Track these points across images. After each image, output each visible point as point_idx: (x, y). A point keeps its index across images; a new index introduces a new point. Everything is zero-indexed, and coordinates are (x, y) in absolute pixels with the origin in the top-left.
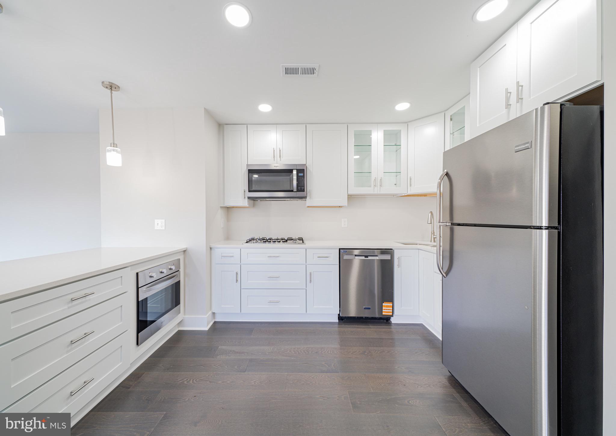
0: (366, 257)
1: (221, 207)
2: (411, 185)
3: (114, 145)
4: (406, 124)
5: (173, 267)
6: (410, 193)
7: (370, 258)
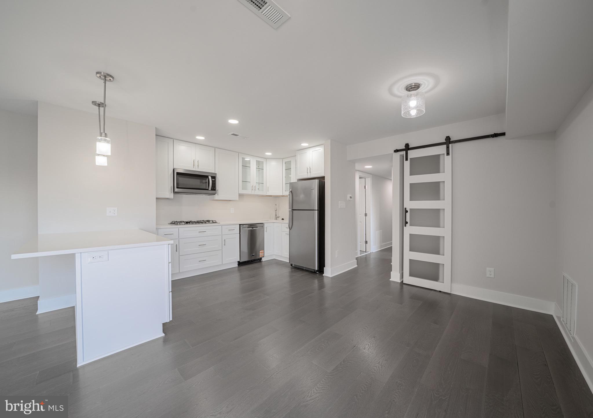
0: (252, 228)
2: (268, 191)
4: (266, 159)
6: (267, 195)
7: (254, 228)
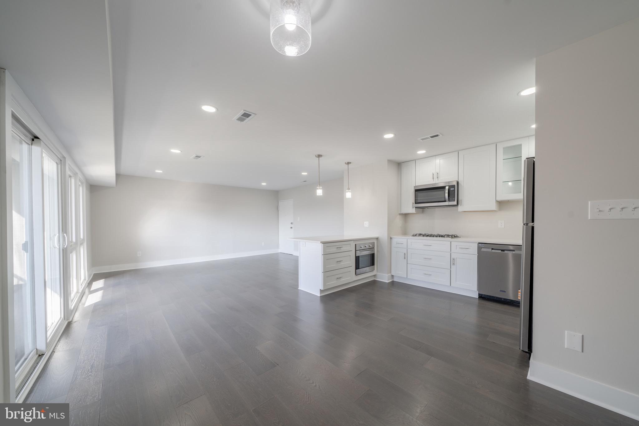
0: (503, 251)
1: (399, 214)
3: (349, 189)
5: (371, 245)
7: (506, 252)
